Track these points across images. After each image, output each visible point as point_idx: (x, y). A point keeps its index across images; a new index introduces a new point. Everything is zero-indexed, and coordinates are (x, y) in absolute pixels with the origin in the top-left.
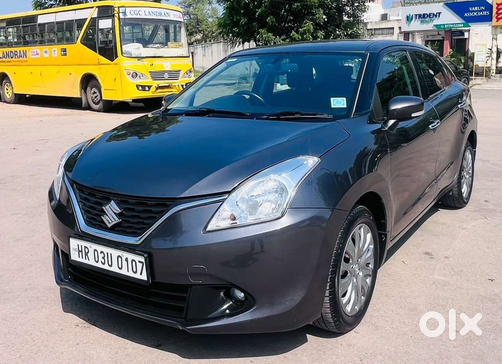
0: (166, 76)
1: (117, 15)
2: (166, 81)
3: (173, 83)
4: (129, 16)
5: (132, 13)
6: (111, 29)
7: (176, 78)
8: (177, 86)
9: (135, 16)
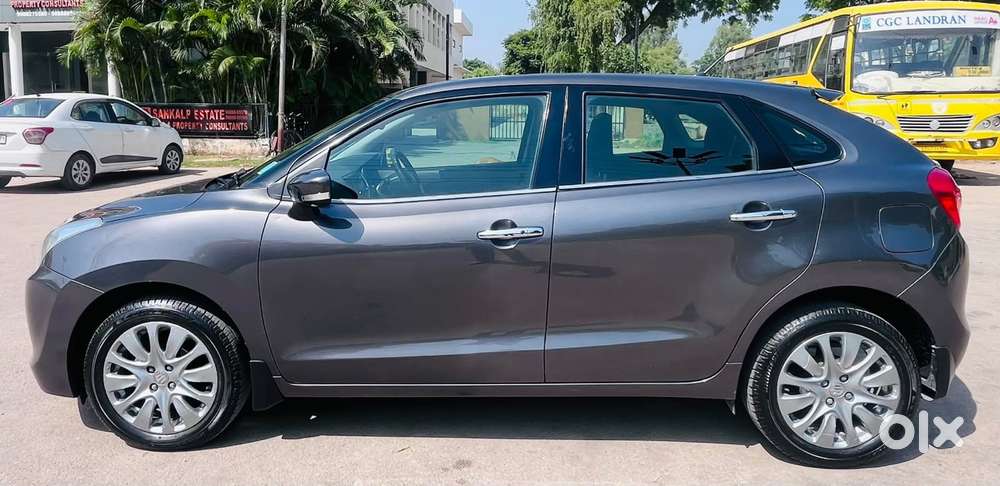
0: (935, 124)
1: (852, 28)
2: (932, 134)
3: (948, 137)
4: (874, 28)
5: (882, 22)
6: (841, 51)
7: (960, 129)
8: (959, 144)
9: (886, 28)
